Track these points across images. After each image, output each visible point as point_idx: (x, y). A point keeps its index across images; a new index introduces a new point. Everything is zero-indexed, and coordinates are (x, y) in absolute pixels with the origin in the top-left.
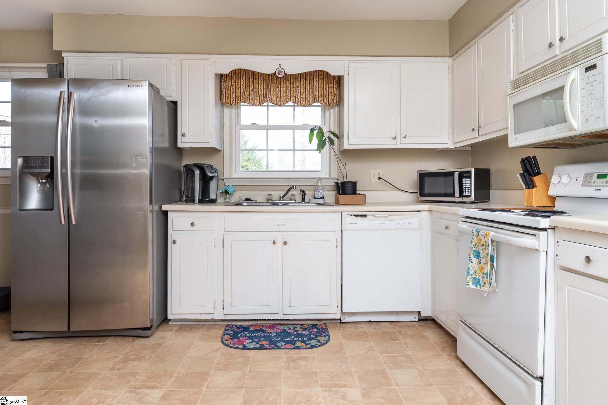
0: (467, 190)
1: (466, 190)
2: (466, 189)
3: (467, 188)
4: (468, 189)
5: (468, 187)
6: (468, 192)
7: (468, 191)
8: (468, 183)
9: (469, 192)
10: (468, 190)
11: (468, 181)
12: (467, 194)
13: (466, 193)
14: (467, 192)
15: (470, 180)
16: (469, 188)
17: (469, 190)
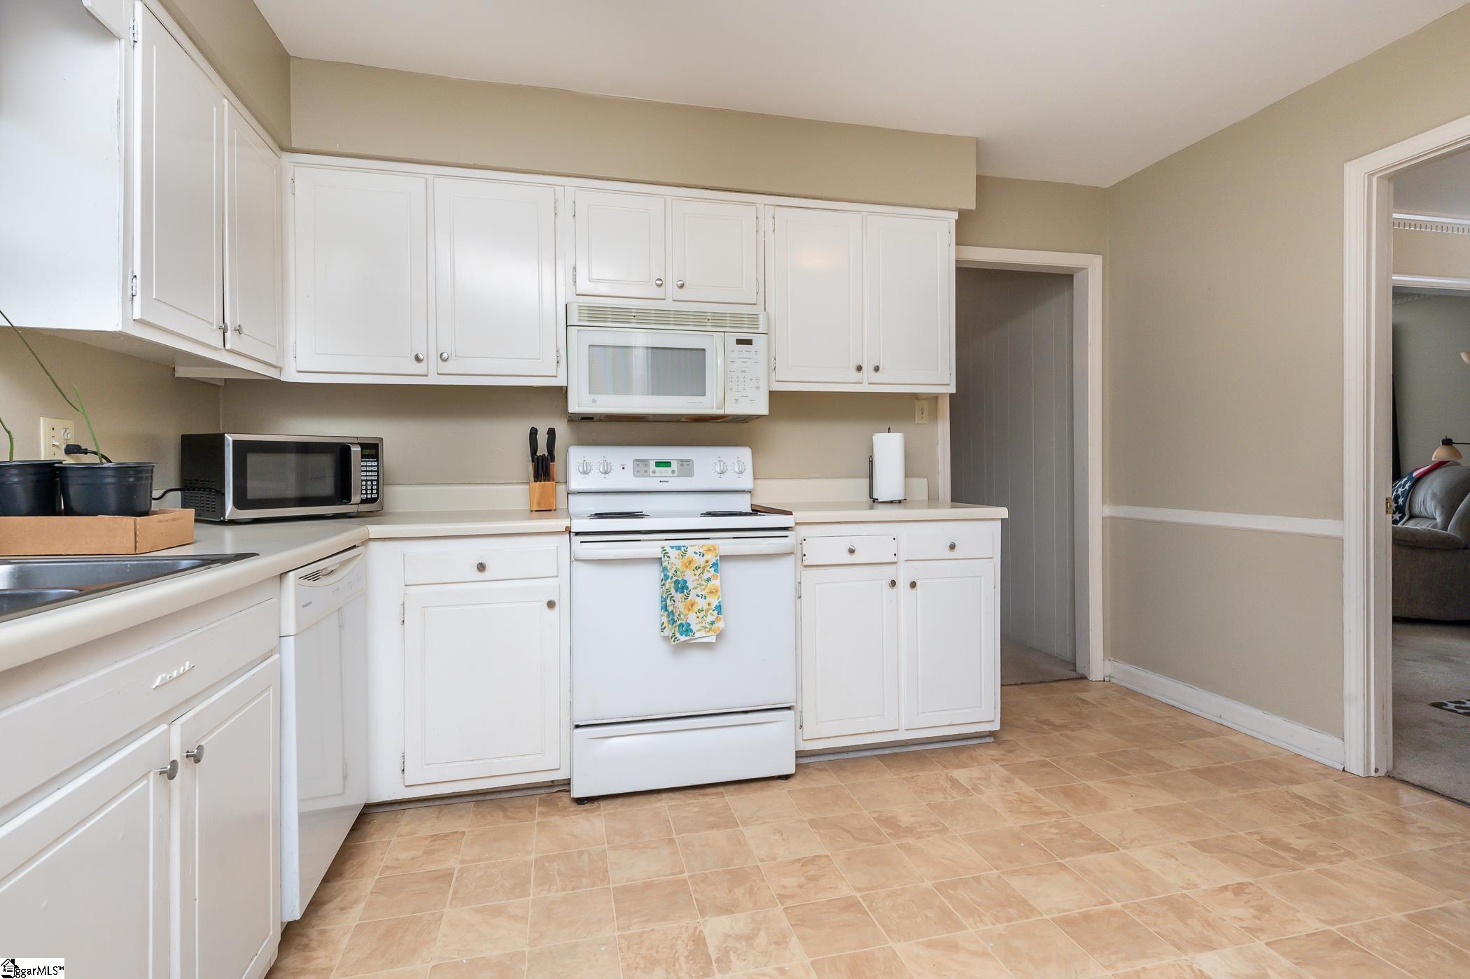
0: (369, 487)
1: (366, 487)
2: (366, 483)
3: (369, 483)
4: (372, 483)
5: (372, 481)
6: (372, 492)
7: (372, 489)
8: (372, 471)
9: (375, 492)
10: (372, 487)
11: (372, 466)
12: (369, 496)
13: (367, 494)
14: (369, 492)
15: (376, 464)
16: (375, 483)
17: (375, 487)
